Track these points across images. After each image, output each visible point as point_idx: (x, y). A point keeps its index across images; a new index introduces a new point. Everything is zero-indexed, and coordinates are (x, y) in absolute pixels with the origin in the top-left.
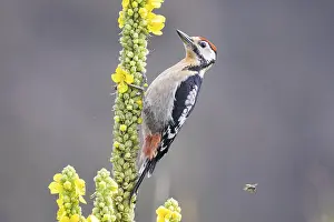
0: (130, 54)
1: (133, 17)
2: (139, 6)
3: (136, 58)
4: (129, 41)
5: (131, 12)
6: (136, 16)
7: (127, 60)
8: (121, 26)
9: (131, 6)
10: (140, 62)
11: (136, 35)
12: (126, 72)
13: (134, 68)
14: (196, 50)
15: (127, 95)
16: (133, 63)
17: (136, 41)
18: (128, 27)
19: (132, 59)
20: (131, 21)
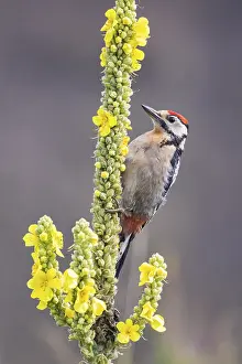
0: (113, 94)
1: (116, 54)
2: (124, 41)
3: (120, 98)
4: (112, 80)
5: (114, 48)
6: (120, 52)
7: (110, 100)
8: (103, 64)
9: (114, 41)
10: (124, 102)
11: (120, 73)
12: (108, 113)
13: (118, 110)
14: (164, 125)
15: (109, 138)
16: (116, 104)
17: (120, 80)
18: (111, 64)
19: (115, 100)
20: (115, 58)
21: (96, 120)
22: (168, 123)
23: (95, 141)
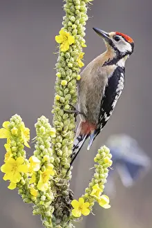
0: (73, 18)
3: (78, 21)
4: (72, 7)
7: (70, 23)
10: (80, 25)
11: (78, 2)
12: (68, 33)
13: (76, 31)
14: (111, 43)
15: (68, 54)
16: (74, 26)
17: (78, 7)
19: (73, 23)
21: (58, 39)
22: (114, 42)
23: (57, 56)
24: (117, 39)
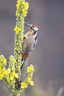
0: (19, 23)
1: (20, 12)
2: (22, 9)
3: (21, 23)
4: (19, 19)
7: (19, 24)
8: (16, 15)
9: (19, 9)
10: (22, 25)
11: (21, 17)
12: (18, 28)
13: (21, 27)
14: (32, 28)
15: (18, 34)
16: (20, 25)
17: (21, 19)
18: (19, 15)
19: (20, 24)
20: (20, 13)
21: (15, 30)
22: (33, 28)
23: (15, 35)
24: (34, 27)
